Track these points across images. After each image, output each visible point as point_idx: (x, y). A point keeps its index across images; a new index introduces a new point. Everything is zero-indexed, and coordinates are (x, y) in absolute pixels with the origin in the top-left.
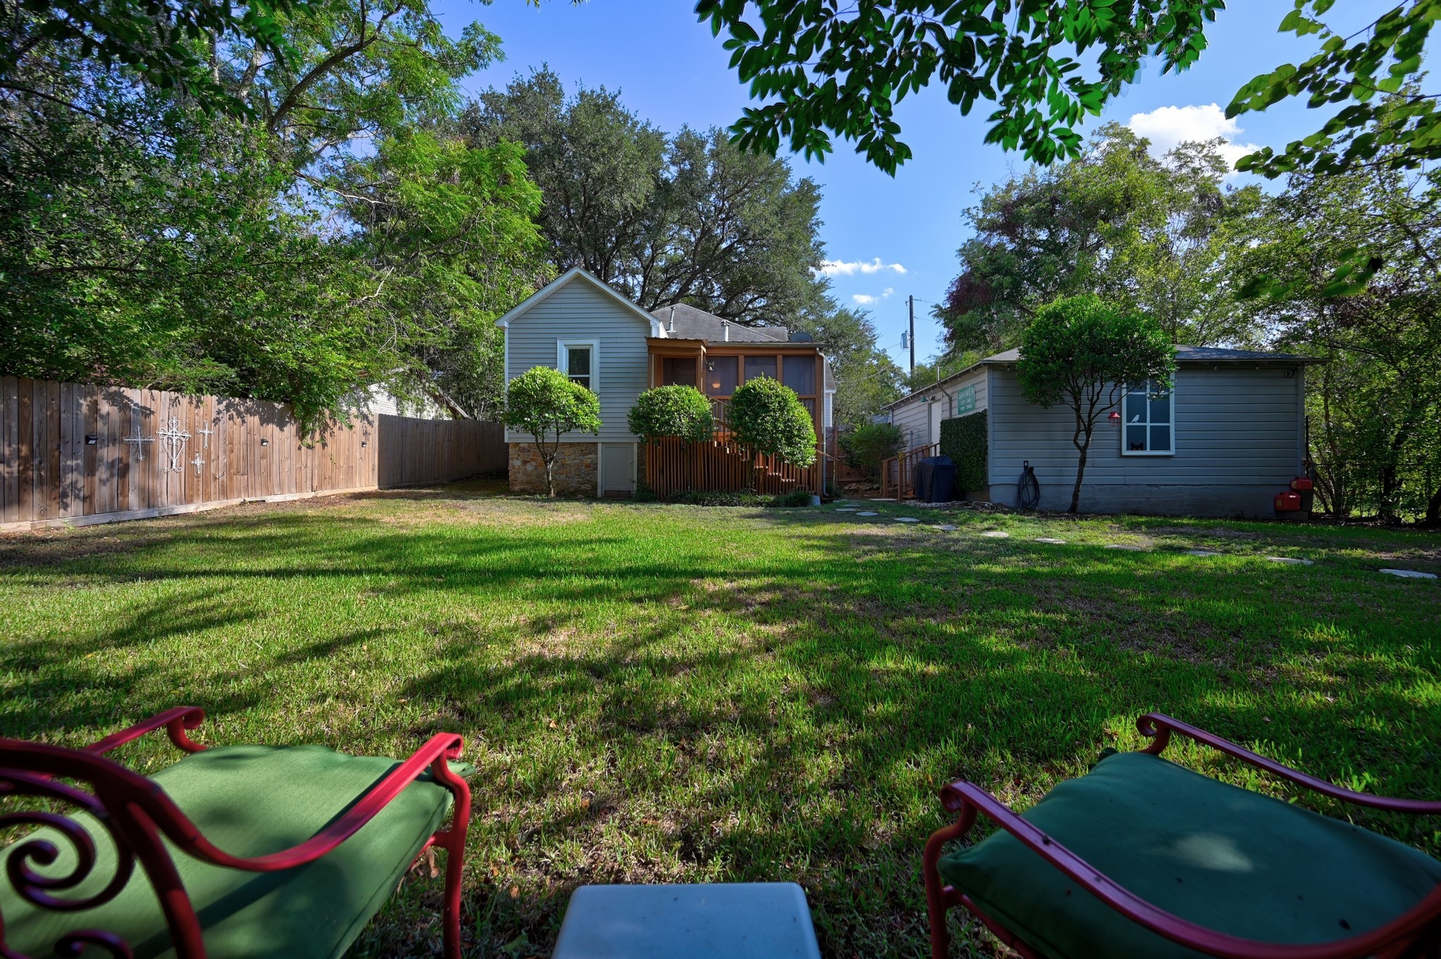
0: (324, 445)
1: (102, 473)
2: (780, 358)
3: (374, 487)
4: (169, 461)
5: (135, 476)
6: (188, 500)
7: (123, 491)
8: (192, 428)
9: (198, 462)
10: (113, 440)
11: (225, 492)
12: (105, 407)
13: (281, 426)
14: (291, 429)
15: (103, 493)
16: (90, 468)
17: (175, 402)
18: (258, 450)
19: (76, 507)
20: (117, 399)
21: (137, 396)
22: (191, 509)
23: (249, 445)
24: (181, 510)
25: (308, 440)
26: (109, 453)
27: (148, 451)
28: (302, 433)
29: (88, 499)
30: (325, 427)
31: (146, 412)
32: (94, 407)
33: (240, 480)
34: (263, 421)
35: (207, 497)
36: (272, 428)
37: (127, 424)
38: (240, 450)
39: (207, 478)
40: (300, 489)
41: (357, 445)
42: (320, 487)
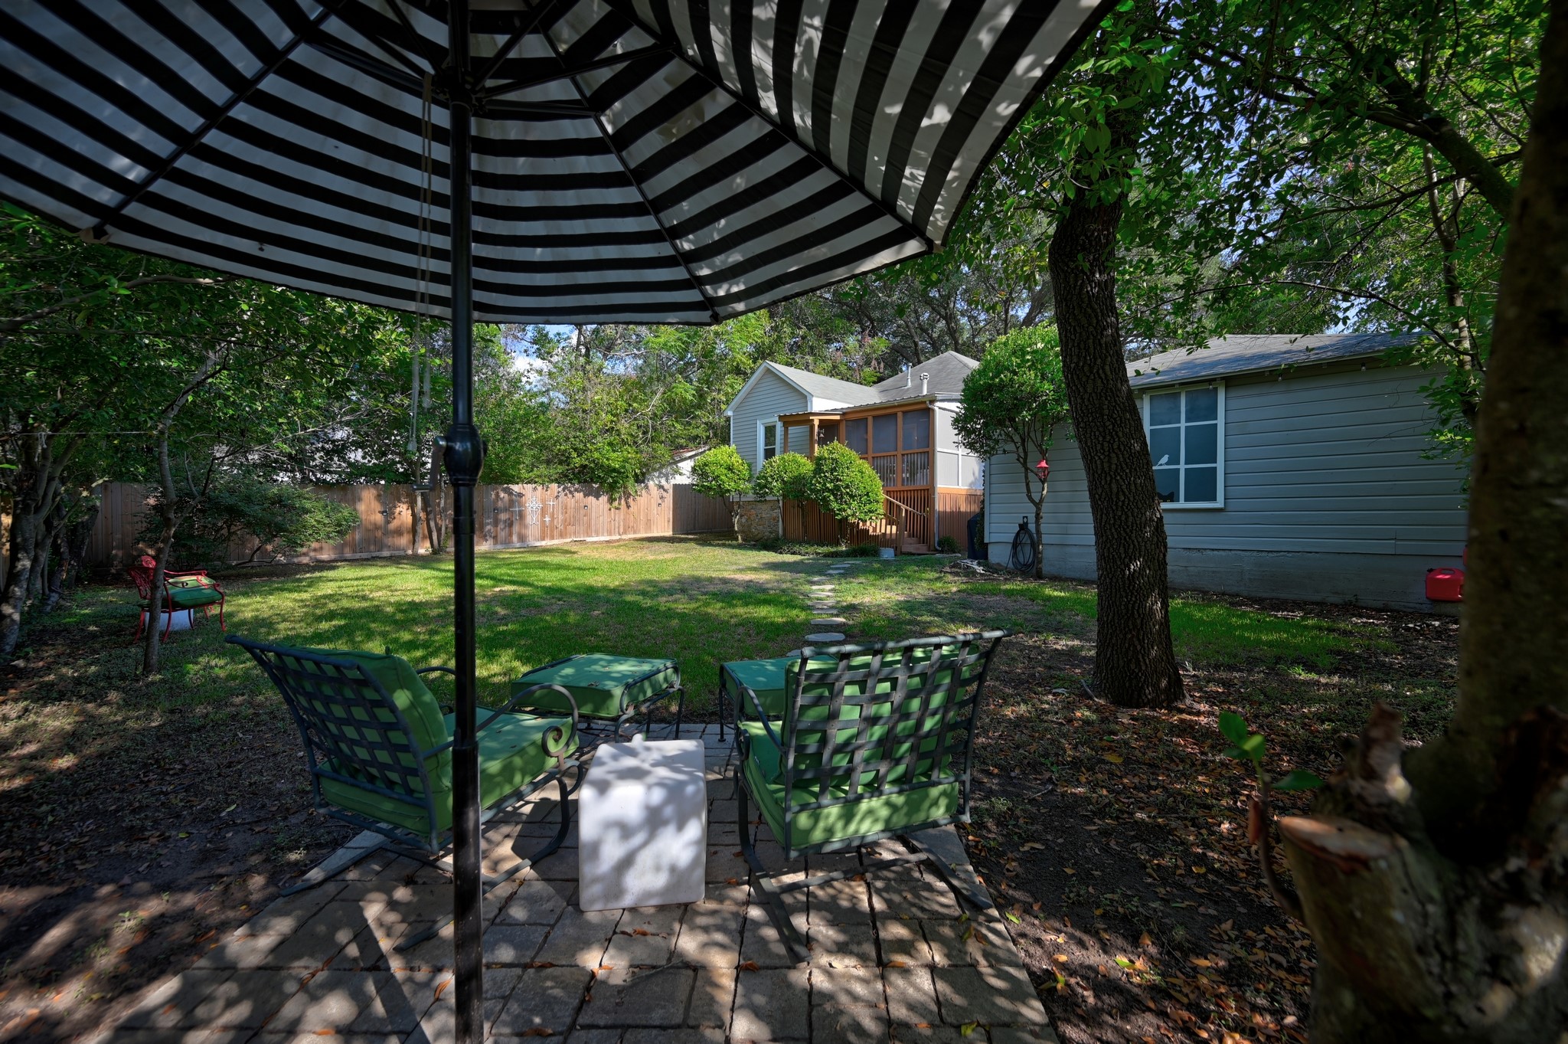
0: (628, 507)
1: (501, 526)
2: (900, 415)
3: (669, 533)
4: (532, 519)
5: (516, 528)
6: (543, 539)
7: (510, 535)
8: (543, 501)
9: (547, 519)
10: (506, 510)
11: (562, 535)
12: (502, 495)
13: (597, 497)
14: (604, 499)
15: (502, 534)
16: (496, 523)
17: (535, 489)
18: (582, 512)
19: (490, 542)
20: (509, 492)
21: (516, 488)
22: (543, 543)
23: (577, 509)
24: (538, 544)
25: (616, 504)
26: (503, 516)
27: (522, 515)
28: (611, 500)
29: (495, 538)
30: (628, 496)
31: (520, 495)
32: (497, 495)
33: (570, 528)
34: (585, 495)
35: (552, 538)
36: (591, 499)
37: (512, 503)
38: (571, 512)
39: (553, 528)
40: (610, 534)
41: (654, 505)
42: (625, 532)
